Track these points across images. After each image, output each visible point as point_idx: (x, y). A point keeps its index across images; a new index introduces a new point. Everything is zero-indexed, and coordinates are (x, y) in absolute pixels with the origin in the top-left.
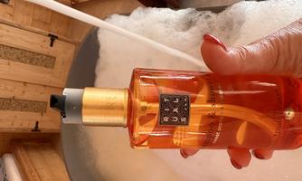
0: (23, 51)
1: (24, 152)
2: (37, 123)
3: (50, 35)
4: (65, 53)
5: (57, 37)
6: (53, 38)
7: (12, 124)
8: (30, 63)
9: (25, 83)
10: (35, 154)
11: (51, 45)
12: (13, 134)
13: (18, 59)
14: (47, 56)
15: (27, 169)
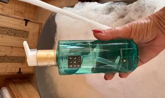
0: (10, 29)
1: (13, 85)
2: (20, 69)
3: (25, 20)
4: (34, 29)
5: (29, 21)
6: (27, 21)
7: (6, 71)
8: (14, 36)
9: (12, 47)
10: (19, 86)
11: (26, 25)
12: (6, 75)
13: (8, 34)
14: (24, 31)
15: (15, 95)
